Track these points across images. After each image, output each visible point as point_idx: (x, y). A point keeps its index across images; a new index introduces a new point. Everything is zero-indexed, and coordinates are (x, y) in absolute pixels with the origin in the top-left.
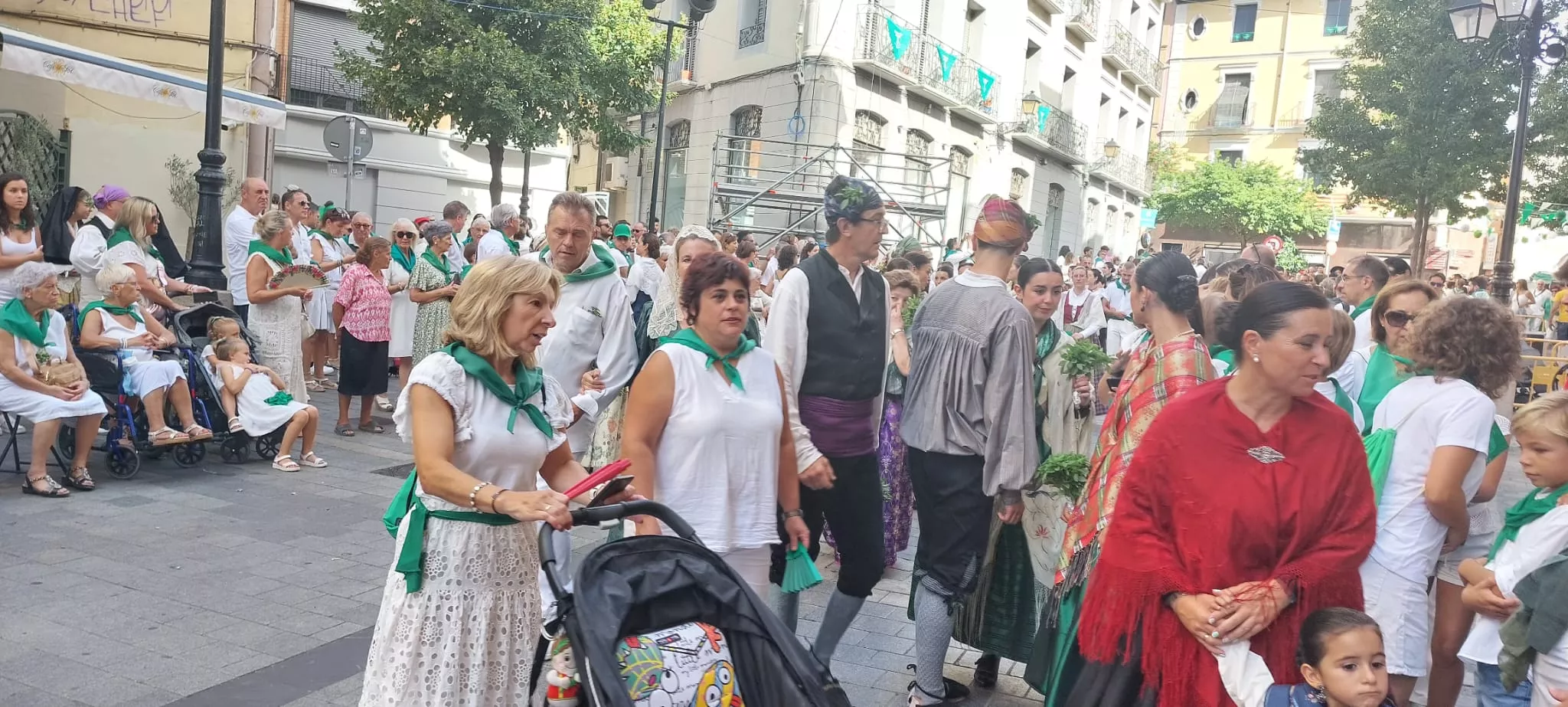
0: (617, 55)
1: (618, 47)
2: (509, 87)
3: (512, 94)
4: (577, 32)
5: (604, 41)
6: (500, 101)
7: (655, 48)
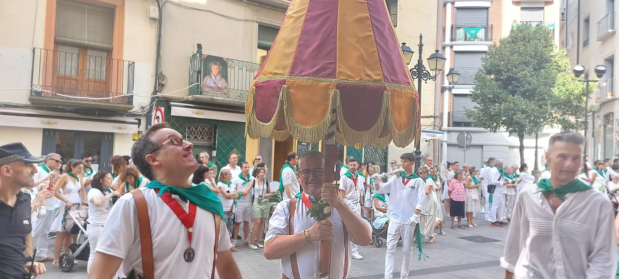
0: (567, 96)
1: (567, 93)
2: (523, 113)
3: (524, 116)
4: (549, 90)
5: (561, 91)
6: (520, 119)
7: (583, 91)
